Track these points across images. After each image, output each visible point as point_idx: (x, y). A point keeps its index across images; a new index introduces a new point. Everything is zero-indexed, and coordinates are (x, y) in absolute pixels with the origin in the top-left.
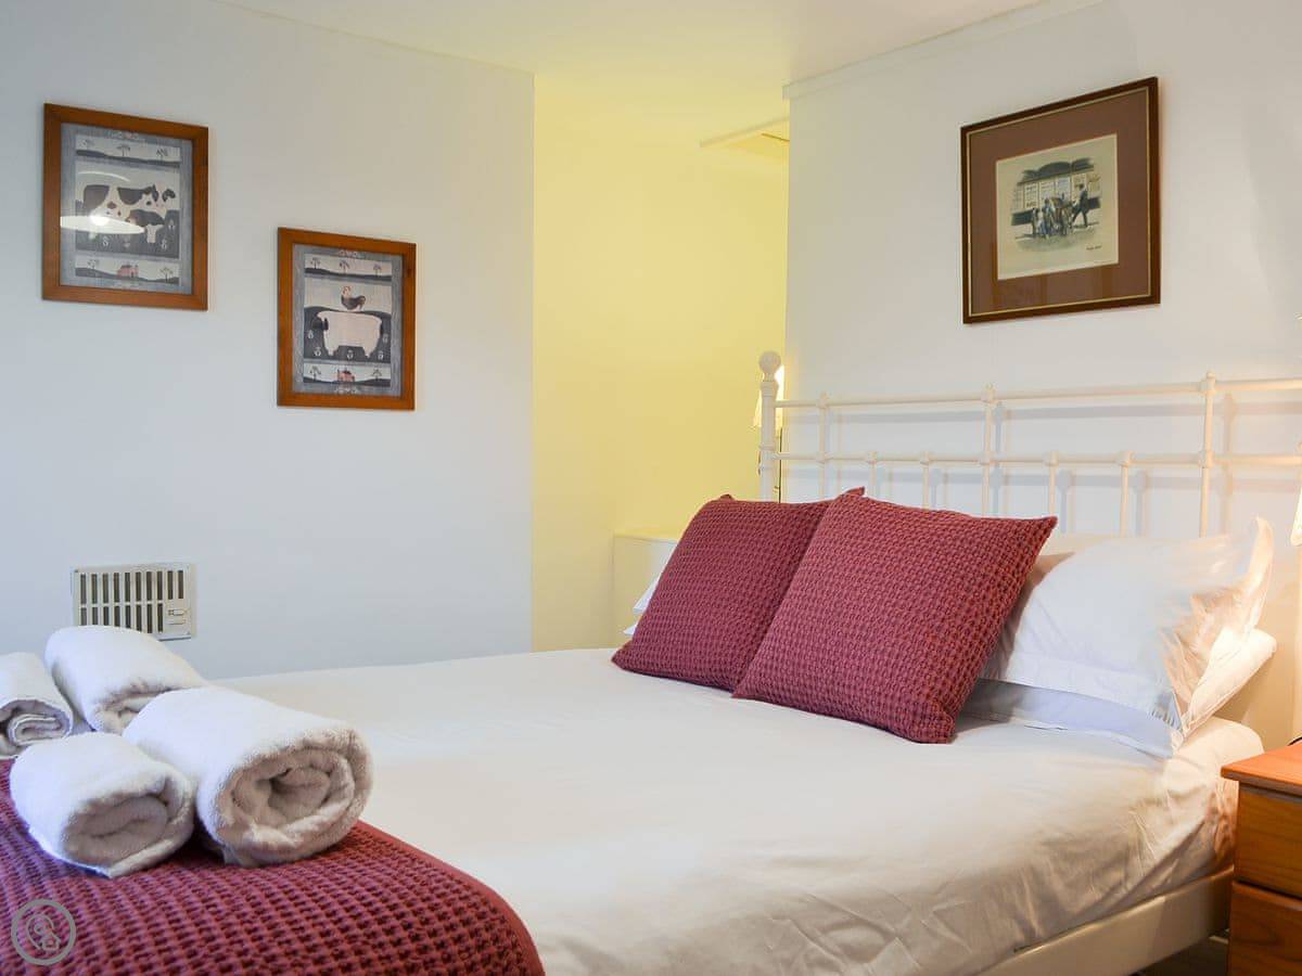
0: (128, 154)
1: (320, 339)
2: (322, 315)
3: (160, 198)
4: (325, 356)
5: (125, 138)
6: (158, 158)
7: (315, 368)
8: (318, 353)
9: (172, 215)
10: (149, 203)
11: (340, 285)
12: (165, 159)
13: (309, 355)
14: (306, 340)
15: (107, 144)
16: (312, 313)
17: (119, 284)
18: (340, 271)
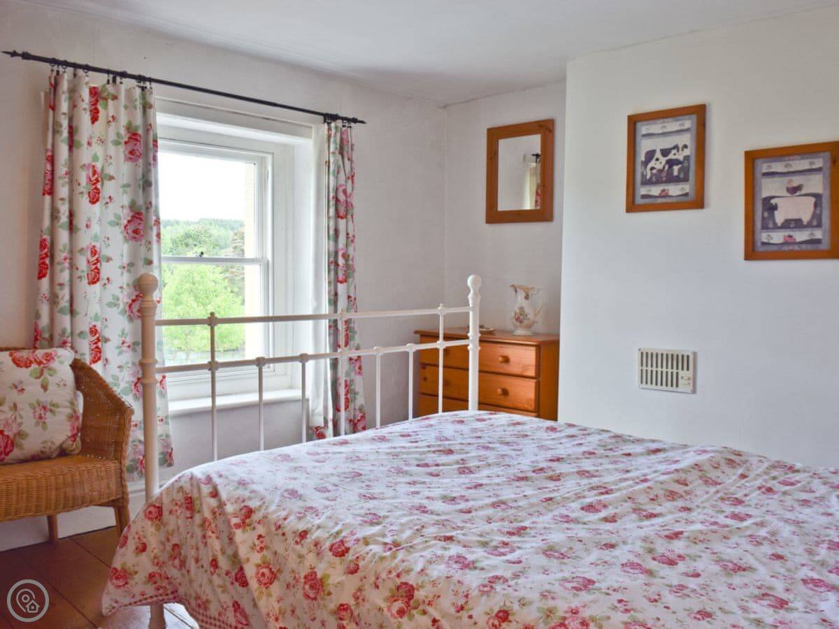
0: (665, 130)
1: (772, 217)
2: (773, 201)
3: (680, 150)
4: (776, 227)
5: (664, 122)
6: (679, 128)
7: (769, 236)
8: (771, 225)
9: (687, 158)
10: (675, 154)
11: (786, 179)
12: (683, 128)
13: (765, 227)
14: (763, 218)
15: (656, 128)
16: (767, 200)
17: (660, 201)
18: (785, 170)
